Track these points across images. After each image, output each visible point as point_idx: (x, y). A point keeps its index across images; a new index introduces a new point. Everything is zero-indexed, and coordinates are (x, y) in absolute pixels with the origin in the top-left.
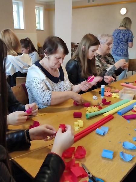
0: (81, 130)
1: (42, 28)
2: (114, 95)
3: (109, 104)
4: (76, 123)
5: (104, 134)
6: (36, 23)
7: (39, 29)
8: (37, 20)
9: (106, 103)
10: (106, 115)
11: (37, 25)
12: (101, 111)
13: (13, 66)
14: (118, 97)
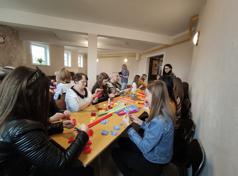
0: (94, 122)
1: (82, 67)
2: (115, 103)
3: (112, 108)
4: (91, 119)
5: (105, 123)
6: (78, 64)
7: (80, 67)
8: (79, 62)
9: (110, 107)
10: (109, 114)
11: (79, 65)
12: (107, 112)
13: (62, 89)
14: (117, 104)
